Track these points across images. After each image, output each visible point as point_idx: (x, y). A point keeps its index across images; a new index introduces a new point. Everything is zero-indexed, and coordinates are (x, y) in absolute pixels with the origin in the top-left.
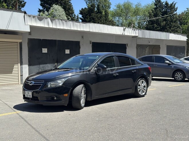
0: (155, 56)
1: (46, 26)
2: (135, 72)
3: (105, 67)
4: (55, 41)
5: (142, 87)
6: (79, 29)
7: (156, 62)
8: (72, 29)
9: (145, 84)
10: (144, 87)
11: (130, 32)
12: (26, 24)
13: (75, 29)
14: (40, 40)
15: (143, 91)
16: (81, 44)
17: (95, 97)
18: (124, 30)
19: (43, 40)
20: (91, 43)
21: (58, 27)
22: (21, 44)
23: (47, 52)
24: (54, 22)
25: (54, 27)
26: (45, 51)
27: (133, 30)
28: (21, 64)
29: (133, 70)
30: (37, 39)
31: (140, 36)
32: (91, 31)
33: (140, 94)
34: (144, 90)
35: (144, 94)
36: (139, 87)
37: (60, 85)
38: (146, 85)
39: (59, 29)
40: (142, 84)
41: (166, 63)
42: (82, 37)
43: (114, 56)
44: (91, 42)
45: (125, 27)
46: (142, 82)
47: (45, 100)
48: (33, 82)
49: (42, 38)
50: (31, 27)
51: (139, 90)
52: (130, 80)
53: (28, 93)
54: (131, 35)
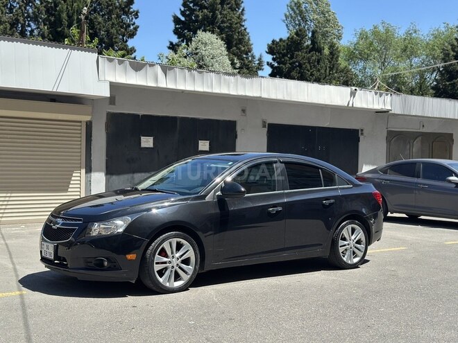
0: (424, 163)
1: (151, 84)
2: (331, 204)
4: (175, 118)
5: (352, 243)
6: (233, 92)
7: (425, 177)
8: (216, 90)
9: (360, 234)
10: (359, 242)
11: (367, 100)
12: (102, 78)
13: (224, 90)
14: (136, 116)
15: (354, 253)
16: (238, 128)
17: (213, 264)
18: (353, 94)
19: (144, 116)
20: (264, 126)
21: (181, 86)
22: (89, 126)
23: (151, 146)
24: (170, 73)
25: (171, 86)
26: (147, 142)
27: (376, 93)
28: (89, 170)
29: (327, 199)
30: (129, 115)
31: (397, 110)
32: (265, 95)
33: (345, 259)
34: (356, 251)
35: (356, 260)
36: (341, 243)
37: (121, 230)
38: (363, 239)
39: (183, 92)
40: (351, 235)
41: (450, 182)
42: (244, 111)
44: (264, 122)
45: (354, 88)
46: (353, 230)
48: (60, 221)
49: (141, 113)
50: (114, 87)
51: (341, 249)
52: (317, 225)
54: (370, 106)
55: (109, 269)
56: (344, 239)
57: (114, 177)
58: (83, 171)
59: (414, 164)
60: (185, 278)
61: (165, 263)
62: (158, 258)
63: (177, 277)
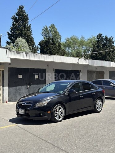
0: (103, 80)
1: (22, 58)
2: (94, 94)
3: (75, 91)
4: (28, 69)
5: (99, 105)
6: (46, 60)
7: (104, 85)
8: (41, 60)
10: (100, 105)
11: (83, 61)
12: (8, 57)
13: (43, 60)
14: (17, 68)
15: (99, 108)
16: (46, 71)
18: (78, 60)
19: (19, 68)
20: (54, 70)
21: (31, 59)
22: (3, 72)
23: (22, 77)
24: (27, 54)
25: (28, 59)
26: (20, 76)
27: (85, 59)
28: (3, 86)
29: (93, 93)
30: (15, 68)
31: (90, 65)
32: (54, 61)
33: (98, 110)
35: (100, 110)
36: (97, 105)
38: (101, 104)
39: (31, 60)
40: (99, 103)
41: (112, 86)
42: (48, 66)
43: (79, 83)
44: (54, 69)
45: (79, 58)
46: (99, 101)
47: (34, 115)
48: (25, 103)
49: (18, 67)
50: (12, 59)
51: (97, 107)
52: (91, 99)
53: (22, 111)
54: (83, 64)
55: (43, 116)
56: (97, 104)
57: (11, 88)
58: (2, 86)
59: (100, 81)
60: (62, 117)
61: (57, 113)
62: (56, 112)
63: (60, 117)
